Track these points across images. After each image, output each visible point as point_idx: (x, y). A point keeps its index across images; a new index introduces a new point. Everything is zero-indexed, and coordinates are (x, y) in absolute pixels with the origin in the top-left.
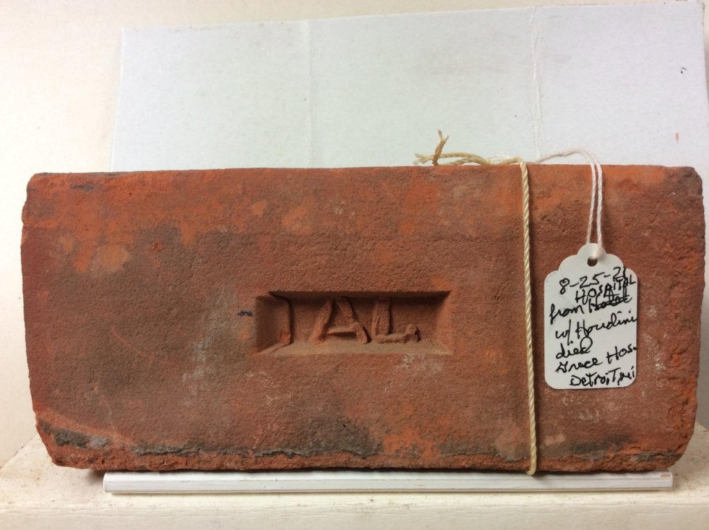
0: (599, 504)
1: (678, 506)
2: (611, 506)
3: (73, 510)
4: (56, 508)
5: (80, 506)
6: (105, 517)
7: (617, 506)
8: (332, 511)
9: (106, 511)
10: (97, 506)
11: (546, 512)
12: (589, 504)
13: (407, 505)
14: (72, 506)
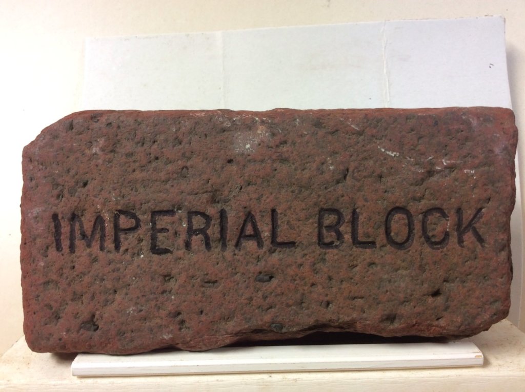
2: (443, 379)
5: (59, 382)
8: (241, 384)
9: (78, 386)
12: (427, 377)
13: (296, 380)
14: (53, 382)
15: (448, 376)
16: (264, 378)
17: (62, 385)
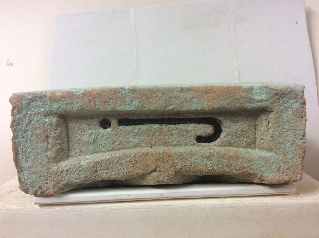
0: (256, 204)
1: (294, 204)
2: (262, 205)
3: (15, 210)
4: (8, 209)
5: (19, 208)
6: (29, 213)
7: (265, 204)
8: (133, 208)
9: (30, 210)
10: (26, 208)
11: (232, 208)
12: (252, 204)
13: (167, 206)
14: (15, 208)
15: (266, 203)
16: (147, 204)
17: (20, 209)
